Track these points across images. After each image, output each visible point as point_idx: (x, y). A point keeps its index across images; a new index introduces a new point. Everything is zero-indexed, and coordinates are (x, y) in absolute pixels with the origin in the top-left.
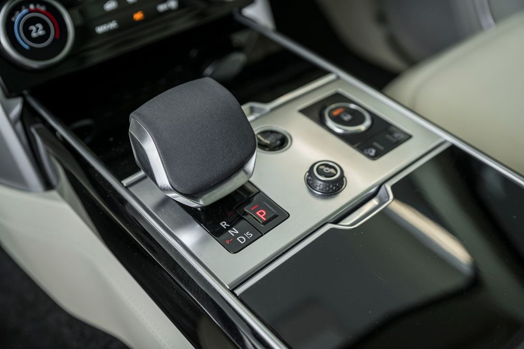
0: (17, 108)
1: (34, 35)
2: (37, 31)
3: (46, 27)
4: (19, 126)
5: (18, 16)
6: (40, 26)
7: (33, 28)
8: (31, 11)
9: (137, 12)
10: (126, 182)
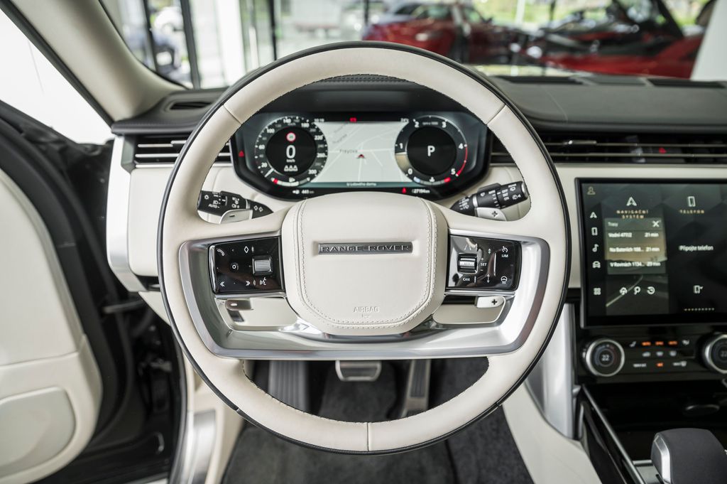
0: (576, 390)
1: (603, 359)
2: (606, 358)
3: (610, 358)
4: (575, 400)
5: (599, 349)
6: (608, 356)
7: (604, 356)
8: (606, 348)
9: (660, 362)
10: (635, 462)
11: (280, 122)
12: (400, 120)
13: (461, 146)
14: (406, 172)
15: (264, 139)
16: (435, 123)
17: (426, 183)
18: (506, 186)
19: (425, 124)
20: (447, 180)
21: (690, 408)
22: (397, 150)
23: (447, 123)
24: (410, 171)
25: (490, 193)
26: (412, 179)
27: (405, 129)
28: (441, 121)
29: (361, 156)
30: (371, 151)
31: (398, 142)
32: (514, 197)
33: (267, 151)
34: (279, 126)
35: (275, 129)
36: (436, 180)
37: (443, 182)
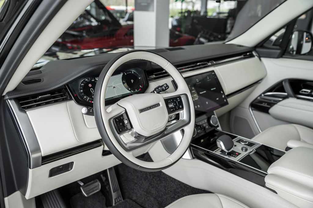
11: (84, 81)
12: (120, 74)
13: (140, 78)
14: (128, 90)
15: (81, 88)
16: (130, 72)
17: (135, 92)
18: (163, 86)
19: (128, 73)
20: (140, 89)
21: (212, 140)
22: (124, 83)
23: (133, 72)
24: (129, 89)
25: (159, 89)
26: (131, 91)
27: (123, 76)
28: (132, 71)
29: (114, 87)
30: (116, 85)
31: (123, 81)
32: (166, 88)
33: (84, 92)
34: (85, 82)
35: (84, 84)
36: (137, 90)
37: (139, 90)
